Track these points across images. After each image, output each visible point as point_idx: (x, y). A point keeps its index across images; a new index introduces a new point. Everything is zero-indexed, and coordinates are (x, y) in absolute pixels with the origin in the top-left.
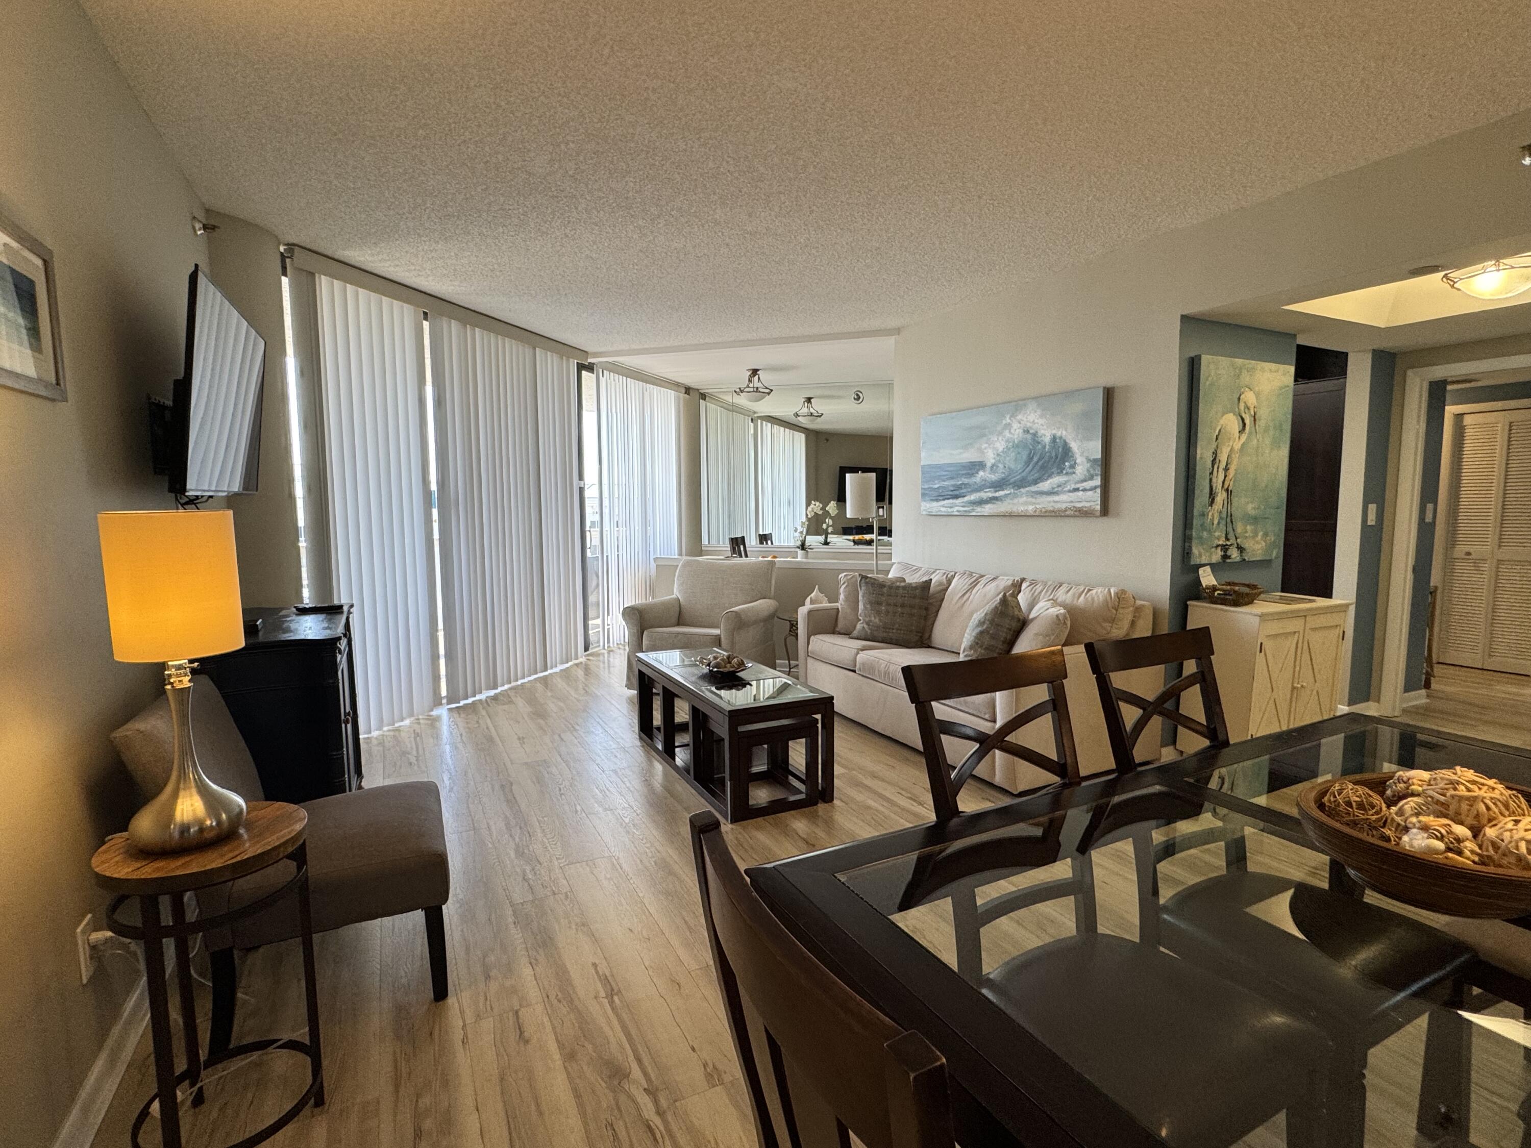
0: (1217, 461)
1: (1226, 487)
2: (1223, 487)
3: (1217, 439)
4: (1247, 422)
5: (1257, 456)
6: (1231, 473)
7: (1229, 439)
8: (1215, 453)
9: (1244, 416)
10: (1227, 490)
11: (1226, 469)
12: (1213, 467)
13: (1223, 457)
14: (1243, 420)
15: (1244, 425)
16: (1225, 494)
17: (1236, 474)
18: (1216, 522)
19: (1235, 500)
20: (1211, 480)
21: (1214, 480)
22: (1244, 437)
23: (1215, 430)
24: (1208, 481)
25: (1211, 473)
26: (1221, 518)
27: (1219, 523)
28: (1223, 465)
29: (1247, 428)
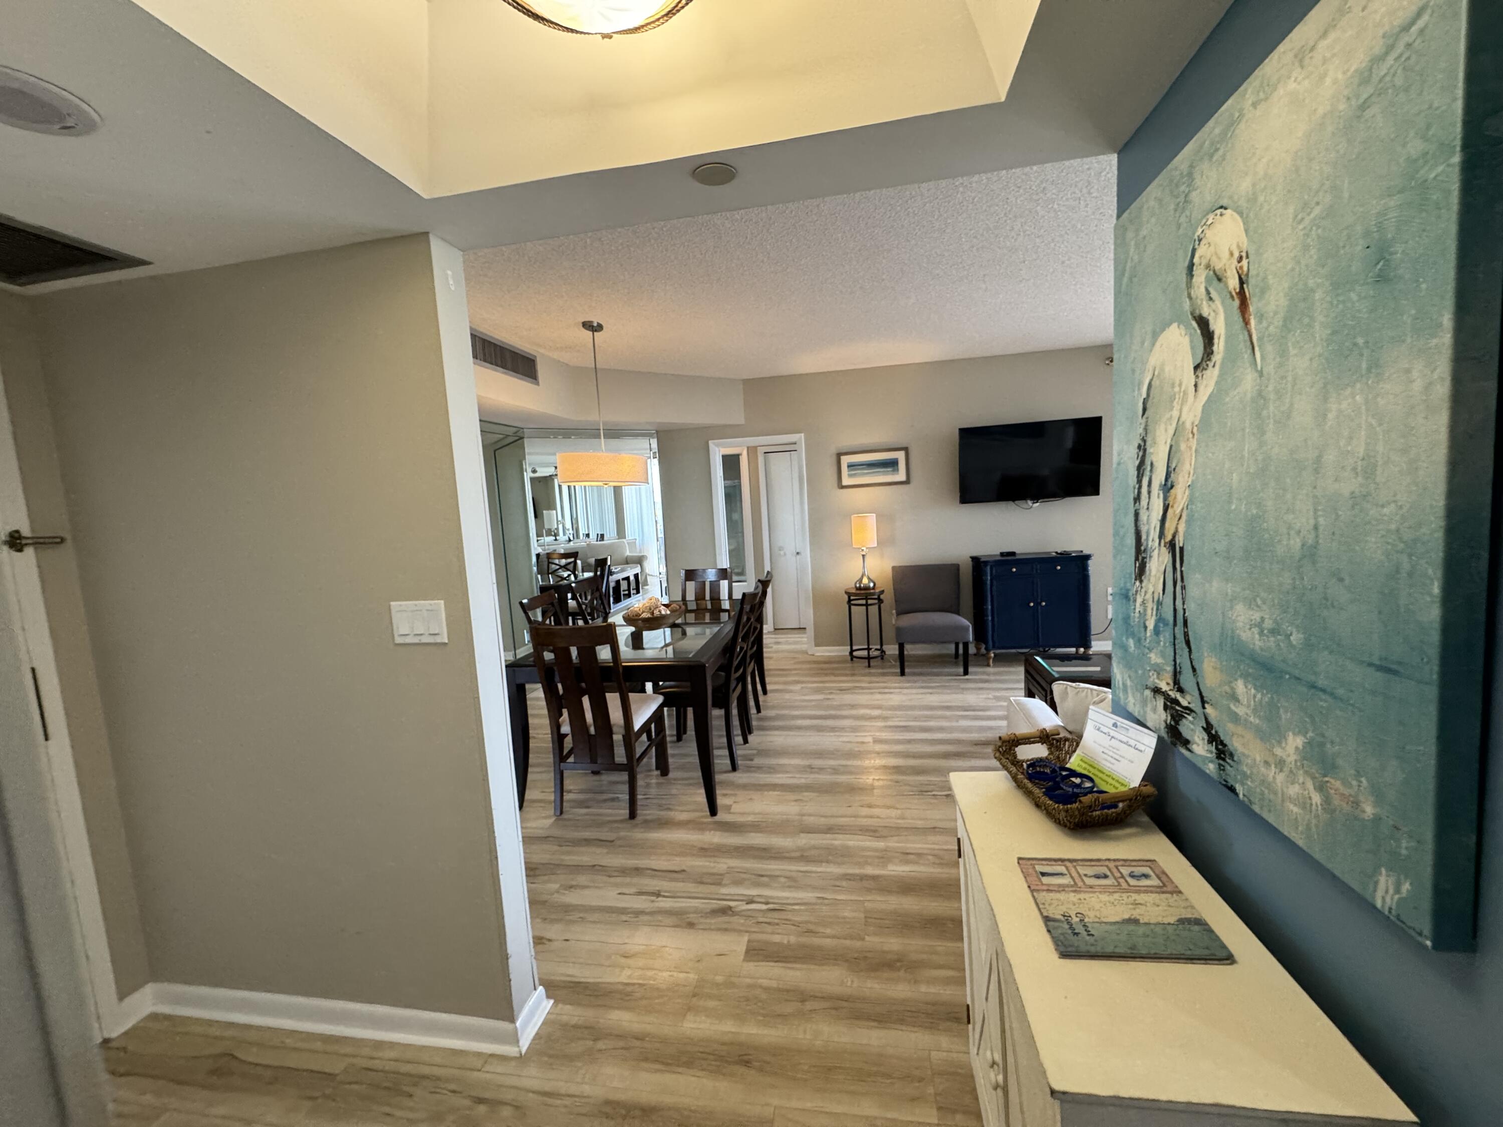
0: (1148, 463)
1: (1169, 537)
2: (1161, 535)
3: (1145, 410)
4: (1218, 326)
5: (1261, 431)
6: (1180, 495)
7: (1172, 399)
8: (1142, 448)
9: (1206, 312)
10: (1172, 545)
11: (1168, 487)
12: (1139, 481)
13: (1159, 456)
14: (1203, 323)
15: (1208, 336)
16: (1166, 557)
17: (1191, 501)
18: (1151, 624)
19: (1194, 579)
20: (1137, 514)
21: (1143, 517)
22: (1212, 375)
23: (1140, 384)
24: (1131, 518)
25: (1137, 499)
26: (1160, 620)
27: (1157, 631)
28: (1159, 477)
29: (1219, 346)
